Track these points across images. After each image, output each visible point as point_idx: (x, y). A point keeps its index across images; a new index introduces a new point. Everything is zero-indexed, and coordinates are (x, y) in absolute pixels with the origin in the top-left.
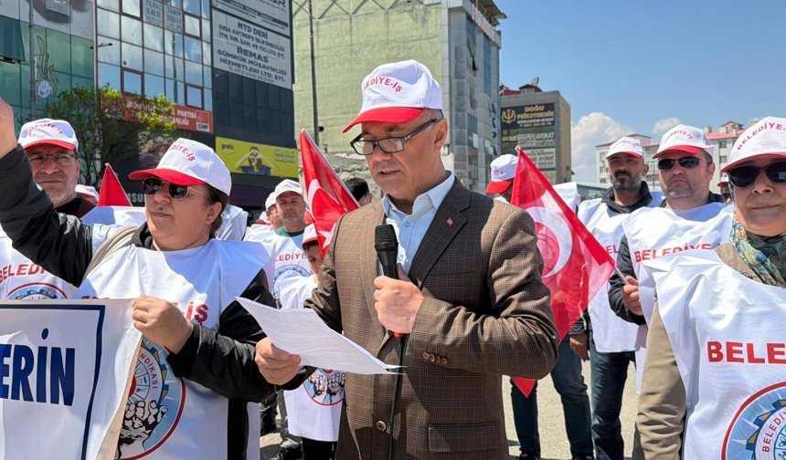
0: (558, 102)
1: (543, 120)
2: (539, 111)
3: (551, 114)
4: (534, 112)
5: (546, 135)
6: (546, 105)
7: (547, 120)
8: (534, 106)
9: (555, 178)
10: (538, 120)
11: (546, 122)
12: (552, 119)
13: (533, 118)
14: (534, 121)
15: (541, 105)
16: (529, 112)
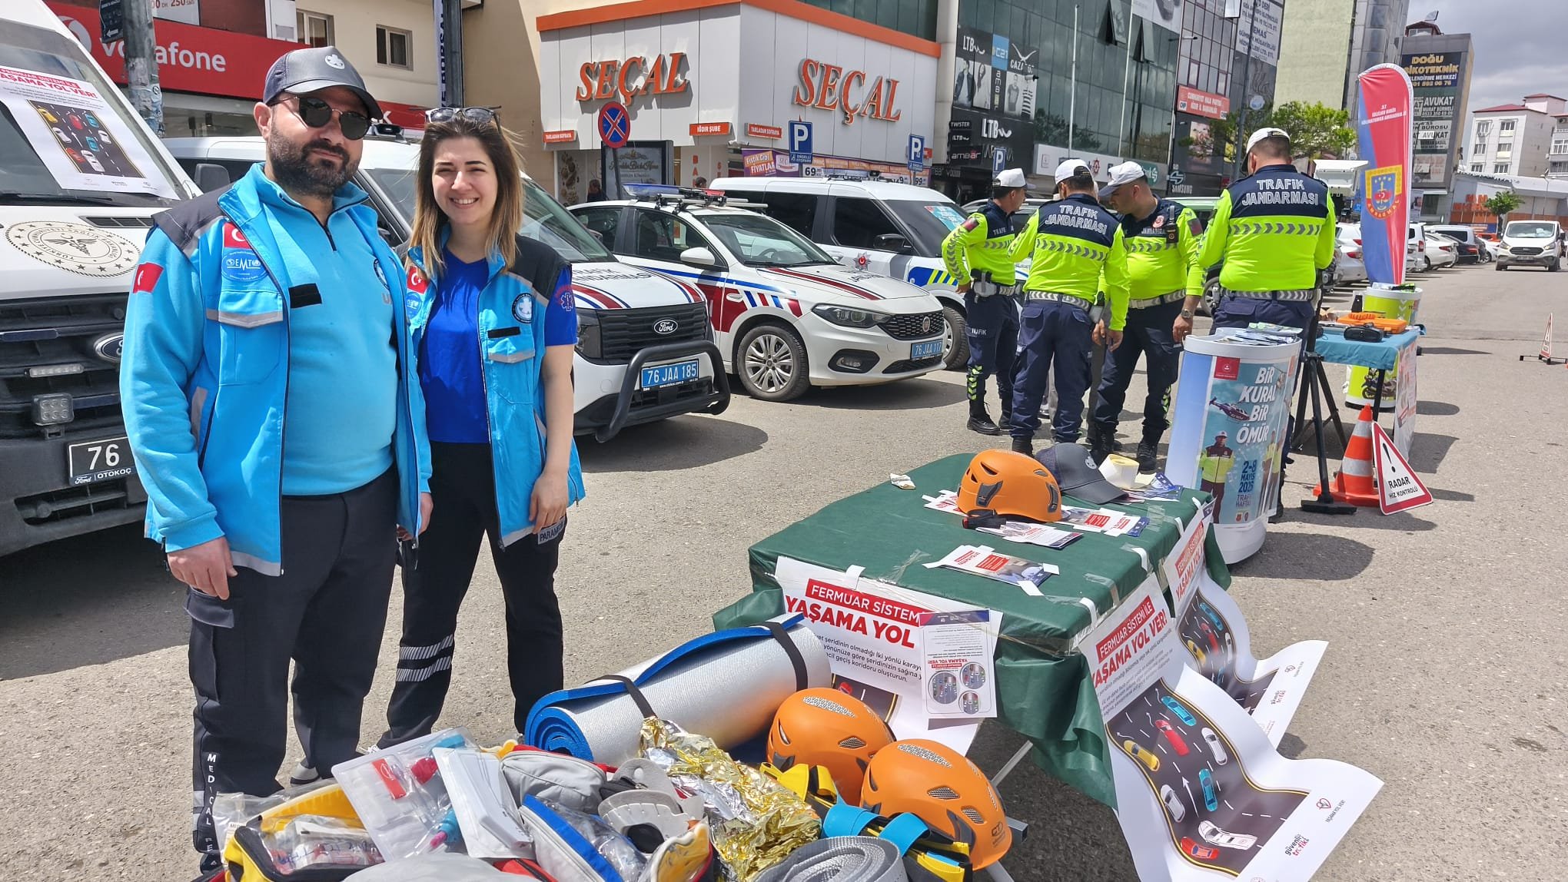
0: (1467, 52)
1: (1437, 78)
2: (1435, 64)
3: (1454, 68)
4: (1427, 64)
5: (1440, 100)
6: (1445, 54)
7: (1445, 77)
8: (1428, 55)
9: (1444, 165)
10: (1432, 78)
11: (1443, 81)
12: (1454, 77)
13: (1424, 74)
14: (1426, 78)
15: (1440, 55)
16: (1419, 65)
